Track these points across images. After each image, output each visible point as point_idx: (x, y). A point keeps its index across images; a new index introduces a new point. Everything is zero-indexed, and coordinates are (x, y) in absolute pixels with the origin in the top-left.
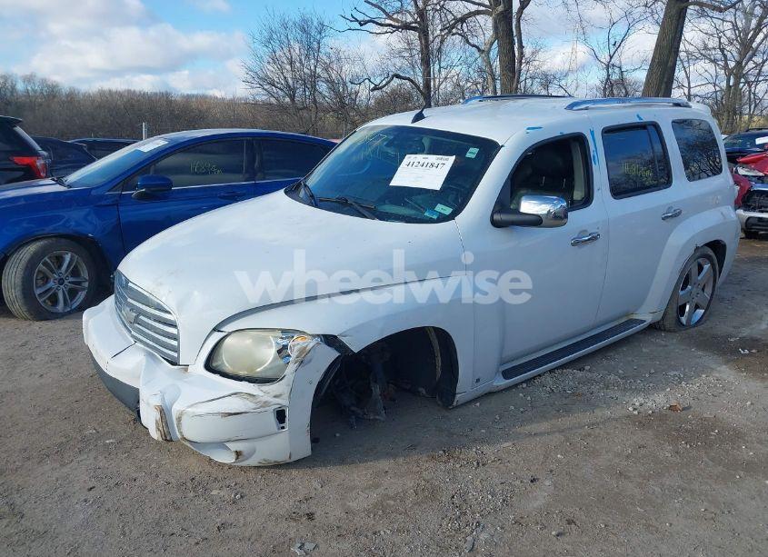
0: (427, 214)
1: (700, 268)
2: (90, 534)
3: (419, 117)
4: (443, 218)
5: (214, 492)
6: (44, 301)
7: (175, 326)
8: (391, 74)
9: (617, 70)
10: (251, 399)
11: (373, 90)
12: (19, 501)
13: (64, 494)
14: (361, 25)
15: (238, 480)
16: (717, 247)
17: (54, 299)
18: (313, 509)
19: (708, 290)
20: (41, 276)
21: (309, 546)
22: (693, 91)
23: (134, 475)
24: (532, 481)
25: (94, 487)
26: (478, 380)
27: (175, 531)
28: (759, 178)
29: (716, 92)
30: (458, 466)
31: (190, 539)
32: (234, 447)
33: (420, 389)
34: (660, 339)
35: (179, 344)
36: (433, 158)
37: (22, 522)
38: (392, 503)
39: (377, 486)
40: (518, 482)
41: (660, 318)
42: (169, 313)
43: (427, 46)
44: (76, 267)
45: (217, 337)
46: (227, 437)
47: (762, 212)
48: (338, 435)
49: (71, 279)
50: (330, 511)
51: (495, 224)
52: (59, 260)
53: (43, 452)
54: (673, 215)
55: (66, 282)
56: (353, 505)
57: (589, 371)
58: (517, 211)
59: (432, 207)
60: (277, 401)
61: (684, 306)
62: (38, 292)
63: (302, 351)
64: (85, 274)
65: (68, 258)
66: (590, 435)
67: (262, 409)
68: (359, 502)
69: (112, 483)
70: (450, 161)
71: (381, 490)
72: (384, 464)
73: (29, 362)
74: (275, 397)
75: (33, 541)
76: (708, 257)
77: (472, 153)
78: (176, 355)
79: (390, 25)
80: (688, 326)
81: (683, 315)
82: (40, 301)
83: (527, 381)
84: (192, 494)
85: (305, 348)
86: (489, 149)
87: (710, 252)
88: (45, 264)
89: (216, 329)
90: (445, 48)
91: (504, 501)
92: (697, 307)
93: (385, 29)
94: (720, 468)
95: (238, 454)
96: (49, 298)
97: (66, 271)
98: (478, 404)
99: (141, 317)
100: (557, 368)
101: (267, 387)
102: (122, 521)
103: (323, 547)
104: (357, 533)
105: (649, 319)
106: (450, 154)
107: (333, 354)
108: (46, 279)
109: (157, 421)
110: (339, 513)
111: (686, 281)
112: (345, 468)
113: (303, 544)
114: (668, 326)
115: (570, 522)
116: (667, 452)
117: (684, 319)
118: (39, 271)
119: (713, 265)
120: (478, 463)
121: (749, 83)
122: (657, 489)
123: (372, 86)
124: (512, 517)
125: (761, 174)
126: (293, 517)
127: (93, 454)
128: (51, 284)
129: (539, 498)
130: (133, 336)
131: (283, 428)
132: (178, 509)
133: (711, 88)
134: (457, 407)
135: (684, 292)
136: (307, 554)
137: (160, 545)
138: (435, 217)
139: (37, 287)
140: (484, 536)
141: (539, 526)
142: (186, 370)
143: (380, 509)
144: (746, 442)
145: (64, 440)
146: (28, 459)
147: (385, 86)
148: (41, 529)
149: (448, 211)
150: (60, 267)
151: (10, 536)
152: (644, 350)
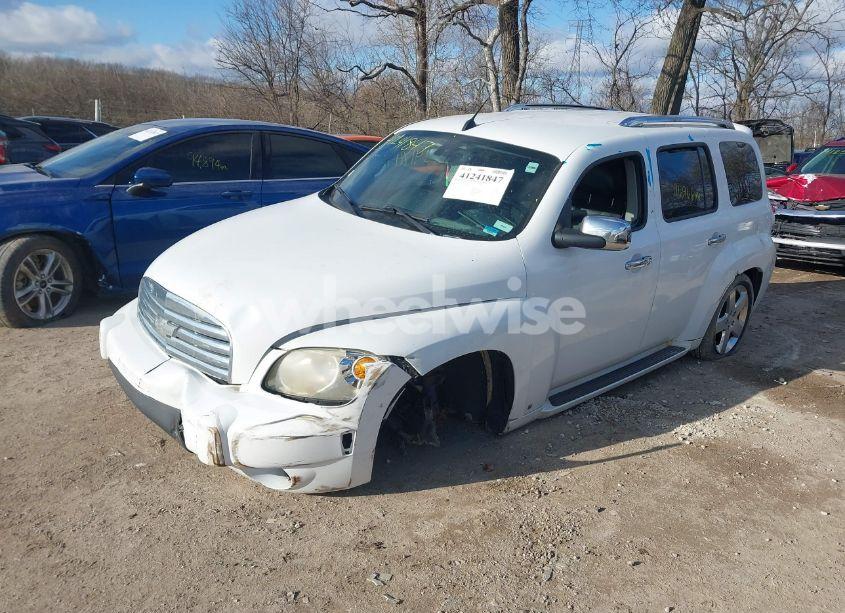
0: (485, 231)
1: (738, 296)
2: (145, 565)
3: (470, 125)
4: (503, 236)
5: (270, 521)
6: (24, 306)
7: (227, 342)
8: (384, 63)
9: (623, 75)
10: (318, 422)
11: (362, 79)
12: (54, 530)
13: (104, 522)
14: (352, 5)
15: (294, 508)
16: (754, 275)
17: (35, 305)
18: (380, 539)
19: (743, 318)
20: (21, 277)
21: (384, 577)
22: (702, 104)
23: (177, 502)
24: (599, 511)
25: (136, 515)
26: (530, 407)
27: (239, 561)
28: (782, 202)
29: (725, 105)
30: (520, 495)
31: (257, 570)
32: (291, 472)
33: (467, 414)
34: (697, 368)
35: (231, 362)
36: (489, 171)
37: (65, 551)
38: (460, 532)
39: (441, 515)
40: (583, 512)
41: (697, 346)
42: (220, 327)
43: (424, 35)
44: (60, 268)
45: (275, 354)
46: (286, 463)
47: (784, 237)
48: (388, 461)
49: (54, 282)
50: (398, 541)
51: (556, 244)
52: (42, 261)
53: (67, 476)
54: (718, 239)
55: (49, 285)
56: (420, 534)
57: (632, 398)
58: (579, 232)
59: (491, 224)
60: (346, 424)
61: (721, 333)
62: (18, 295)
63: (376, 373)
64: (69, 275)
65: (51, 258)
66: (645, 465)
67: (329, 433)
68: (428, 531)
69: (154, 510)
70: (508, 175)
71: (446, 519)
72: (443, 492)
73: (21, 375)
74: (345, 420)
75: (84, 572)
76: (746, 285)
77: (532, 167)
78: (226, 373)
79: (384, 8)
80: (723, 354)
81: (718, 343)
82: (20, 305)
83: (573, 408)
84: (245, 523)
85: (379, 370)
86: (549, 164)
87: (748, 280)
88: (27, 264)
89: (275, 346)
90: (443, 38)
91: (573, 530)
92: (732, 335)
93: (378, 12)
94: (776, 499)
95: (296, 480)
96: (29, 303)
97: (49, 274)
98: (527, 431)
99: (182, 331)
100: (602, 395)
101: (335, 410)
102: (178, 551)
103: (399, 578)
104: (431, 563)
105: (688, 347)
106: (509, 168)
107: (405, 378)
108: (26, 281)
109: (209, 444)
110: (408, 542)
111: (724, 308)
112: (404, 496)
113: (379, 575)
114: (703, 355)
115: (642, 552)
116: (722, 482)
117: (719, 348)
118: (20, 272)
119: (749, 293)
120: (540, 492)
121: (758, 99)
122: (721, 520)
123: (361, 74)
124: (584, 547)
125: (784, 199)
126: (362, 546)
127: (124, 480)
128: (33, 287)
129: (607, 529)
130: (167, 351)
131: (347, 453)
132: (235, 538)
133: (719, 101)
134: (508, 433)
135: (721, 320)
136: (385, 584)
137: (226, 575)
138: (495, 234)
139: (18, 290)
140: (560, 566)
141: (613, 557)
142: (238, 390)
143: (450, 538)
144: (796, 473)
145: (88, 464)
146: (52, 483)
147: (375, 76)
148: (88, 559)
149: (508, 228)
150: (42, 267)
151: (55, 566)
152: (684, 378)
